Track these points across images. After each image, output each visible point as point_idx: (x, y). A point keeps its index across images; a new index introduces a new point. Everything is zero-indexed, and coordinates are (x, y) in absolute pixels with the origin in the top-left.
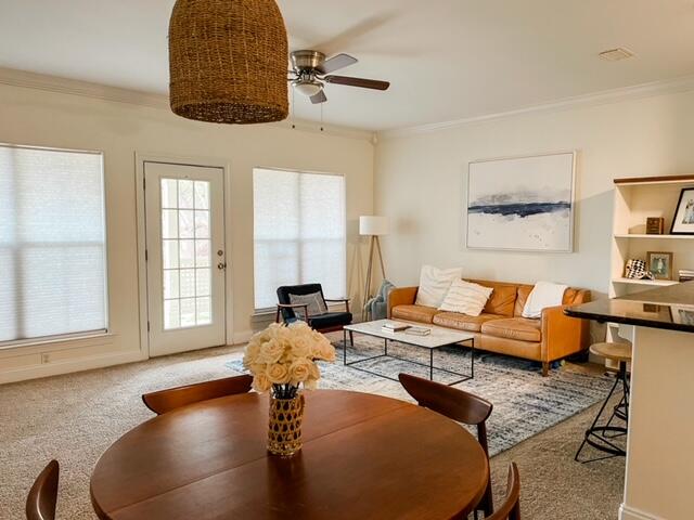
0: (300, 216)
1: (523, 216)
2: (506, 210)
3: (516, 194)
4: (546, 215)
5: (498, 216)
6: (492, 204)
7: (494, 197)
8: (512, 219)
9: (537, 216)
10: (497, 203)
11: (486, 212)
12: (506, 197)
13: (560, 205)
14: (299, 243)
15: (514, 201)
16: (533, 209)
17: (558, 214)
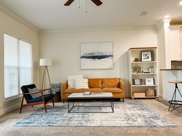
0: (19, 59)
1: (99, 59)
2: (94, 57)
3: (97, 53)
4: (106, 59)
5: (91, 59)
6: (89, 56)
7: (89, 54)
8: (96, 60)
9: (103, 59)
10: (90, 56)
11: (87, 58)
12: (93, 54)
13: (110, 56)
14: (19, 69)
15: (96, 55)
16: (102, 57)
17: (110, 58)
